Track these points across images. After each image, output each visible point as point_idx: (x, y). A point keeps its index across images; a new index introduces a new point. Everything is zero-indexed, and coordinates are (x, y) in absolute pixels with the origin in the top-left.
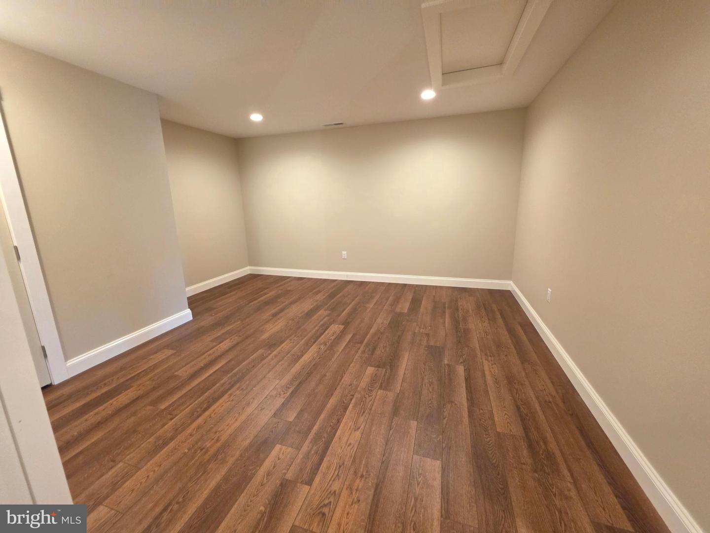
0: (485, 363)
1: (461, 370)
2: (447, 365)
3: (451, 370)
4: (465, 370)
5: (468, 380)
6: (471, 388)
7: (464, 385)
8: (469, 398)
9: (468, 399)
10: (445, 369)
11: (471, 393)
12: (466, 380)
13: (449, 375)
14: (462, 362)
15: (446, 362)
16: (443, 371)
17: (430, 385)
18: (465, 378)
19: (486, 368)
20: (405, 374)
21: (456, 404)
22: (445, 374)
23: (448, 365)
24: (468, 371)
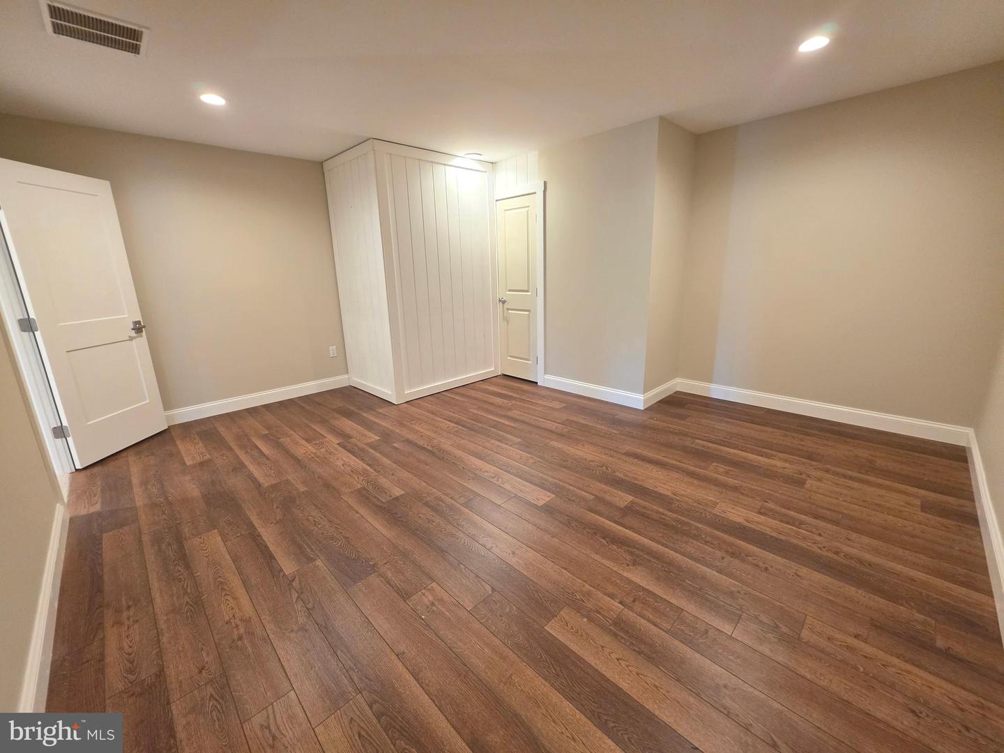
0: (248, 610)
1: (288, 566)
2: (314, 560)
3: (301, 554)
4: (281, 570)
5: (270, 557)
6: (261, 551)
7: (272, 548)
8: (259, 539)
9: (260, 536)
10: (312, 550)
11: (258, 545)
12: (272, 557)
13: (300, 548)
14: (293, 580)
15: (319, 563)
16: (313, 547)
17: (315, 521)
18: (275, 559)
19: (244, 600)
20: (357, 512)
21: (272, 523)
22: (307, 544)
23: (311, 560)
24: (275, 572)
